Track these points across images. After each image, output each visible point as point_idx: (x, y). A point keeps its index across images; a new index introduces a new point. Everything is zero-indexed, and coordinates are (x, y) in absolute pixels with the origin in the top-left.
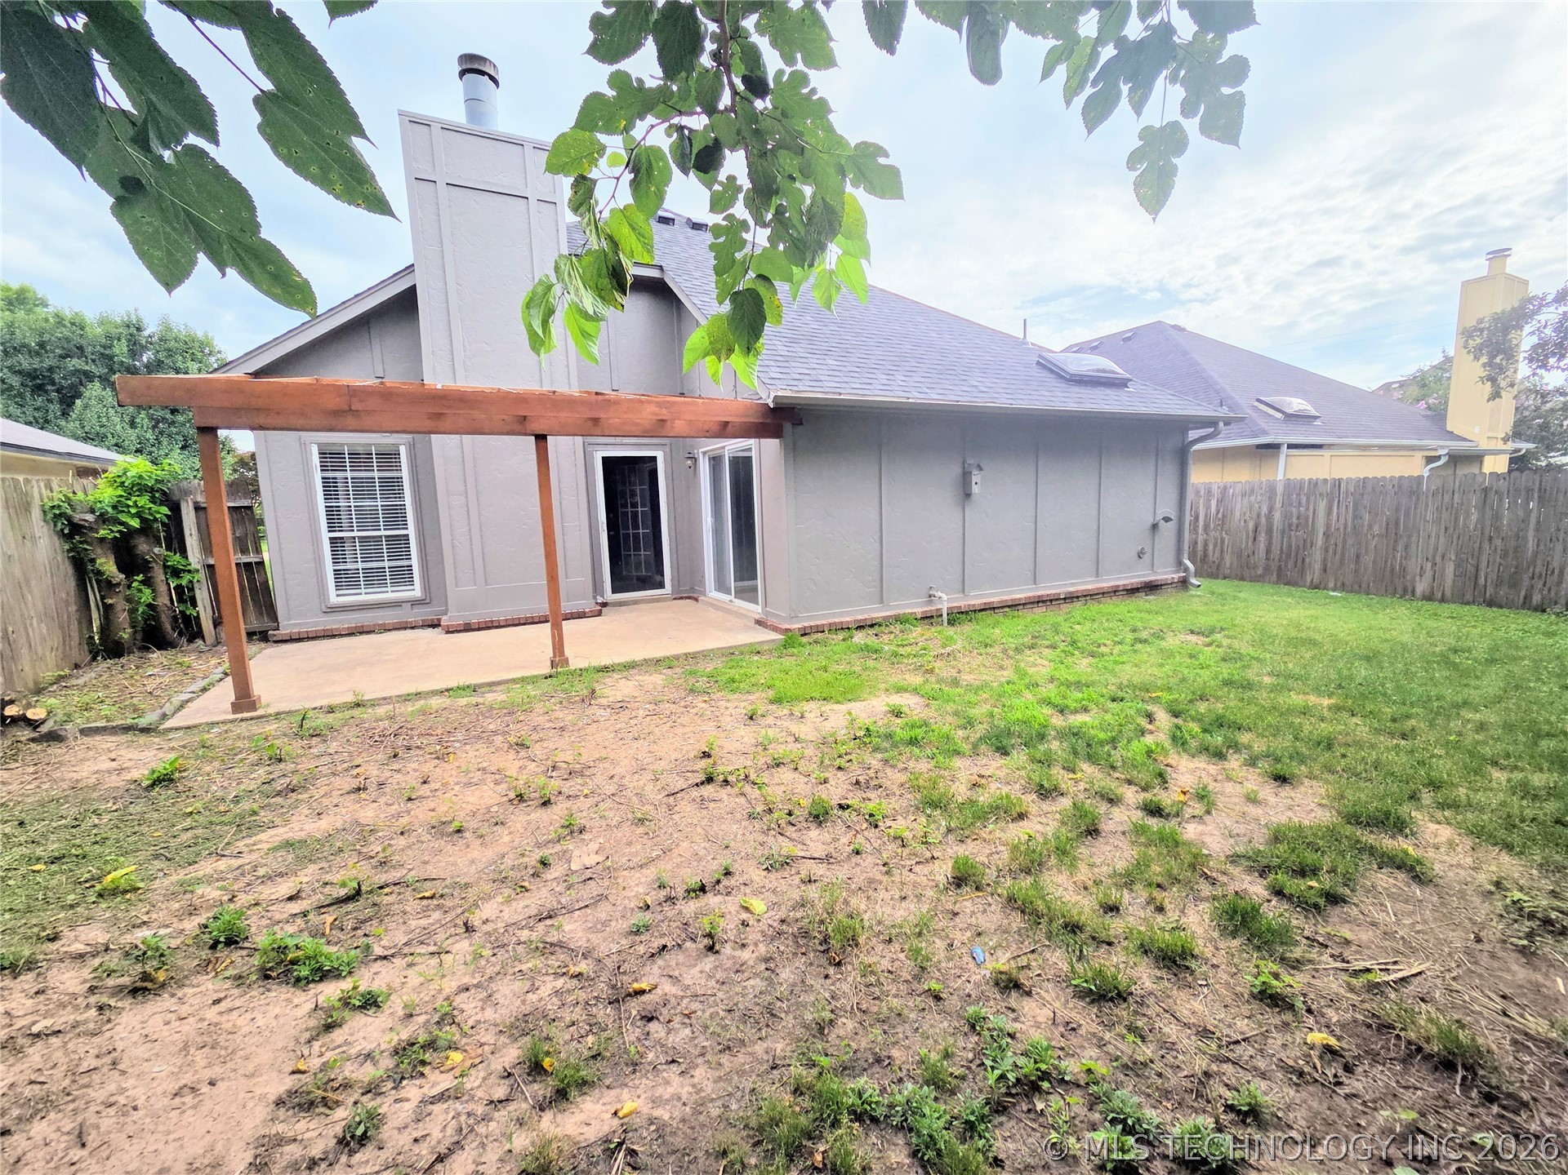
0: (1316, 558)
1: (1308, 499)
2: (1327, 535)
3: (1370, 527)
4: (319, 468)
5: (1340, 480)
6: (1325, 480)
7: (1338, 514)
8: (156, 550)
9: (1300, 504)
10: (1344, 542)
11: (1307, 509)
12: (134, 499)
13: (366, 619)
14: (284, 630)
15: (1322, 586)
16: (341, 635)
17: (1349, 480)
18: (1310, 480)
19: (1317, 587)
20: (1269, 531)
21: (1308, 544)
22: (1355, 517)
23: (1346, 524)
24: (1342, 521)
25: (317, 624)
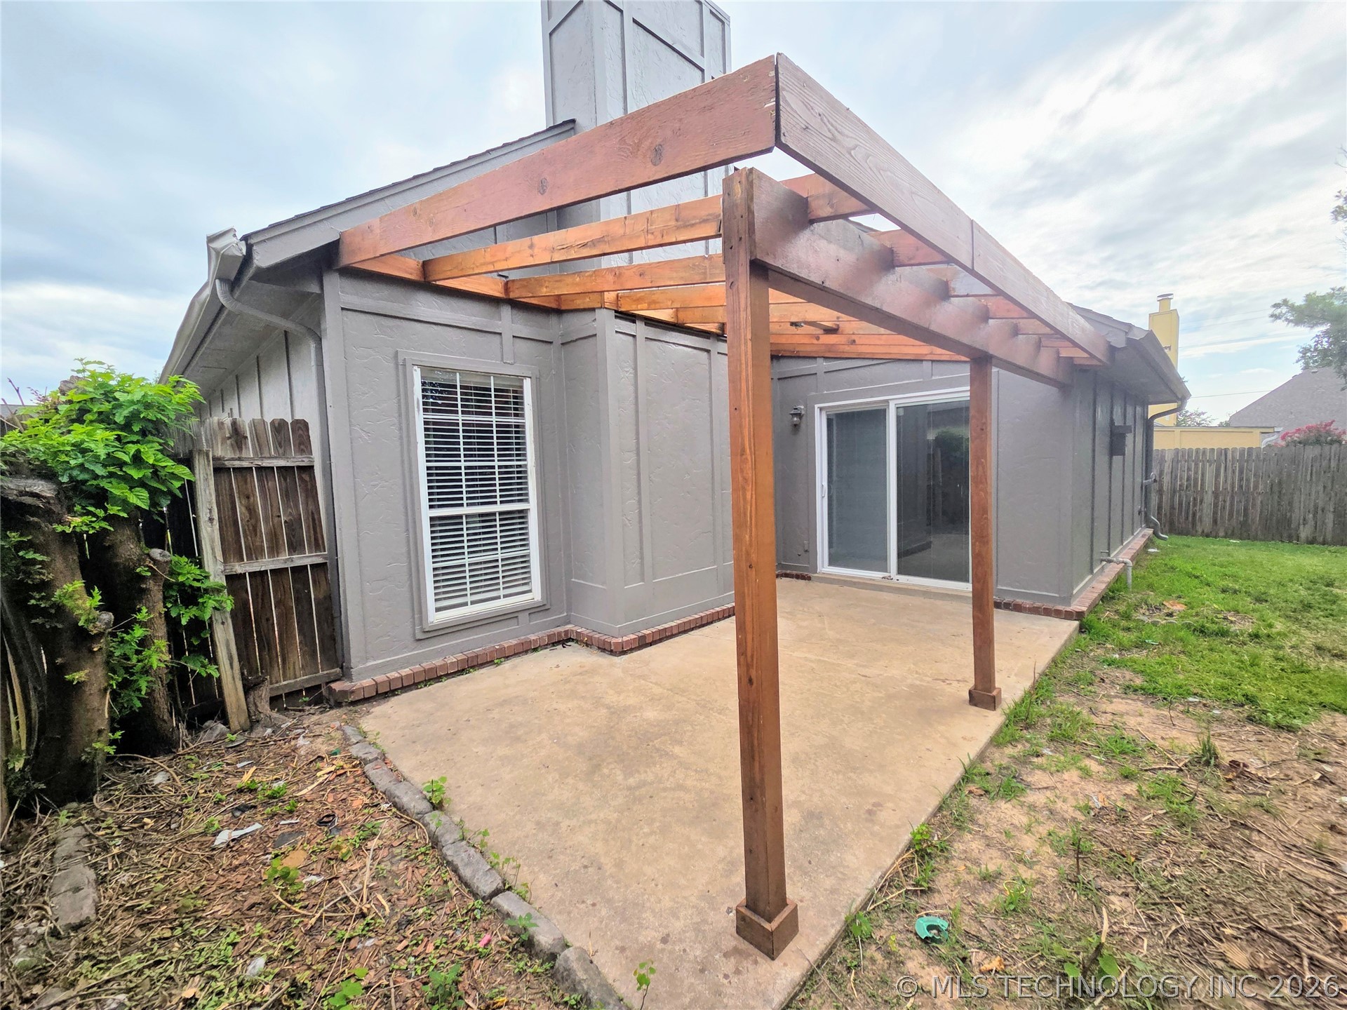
0: (1206, 511)
1: (1196, 465)
2: (1216, 494)
3: (1256, 487)
4: (421, 407)
5: (1226, 450)
6: (1213, 450)
7: (1226, 477)
8: (156, 553)
9: (1189, 469)
10: (1232, 497)
11: (1196, 473)
12: (132, 449)
13: (477, 642)
14: (362, 681)
15: (1214, 534)
16: (448, 675)
17: (1234, 450)
18: (1197, 450)
19: (1207, 536)
20: (1160, 492)
21: (1198, 501)
22: (1241, 480)
23: (1233, 483)
24: (1229, 482)
25: (407, 662)
